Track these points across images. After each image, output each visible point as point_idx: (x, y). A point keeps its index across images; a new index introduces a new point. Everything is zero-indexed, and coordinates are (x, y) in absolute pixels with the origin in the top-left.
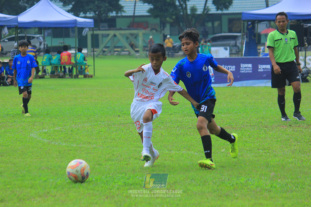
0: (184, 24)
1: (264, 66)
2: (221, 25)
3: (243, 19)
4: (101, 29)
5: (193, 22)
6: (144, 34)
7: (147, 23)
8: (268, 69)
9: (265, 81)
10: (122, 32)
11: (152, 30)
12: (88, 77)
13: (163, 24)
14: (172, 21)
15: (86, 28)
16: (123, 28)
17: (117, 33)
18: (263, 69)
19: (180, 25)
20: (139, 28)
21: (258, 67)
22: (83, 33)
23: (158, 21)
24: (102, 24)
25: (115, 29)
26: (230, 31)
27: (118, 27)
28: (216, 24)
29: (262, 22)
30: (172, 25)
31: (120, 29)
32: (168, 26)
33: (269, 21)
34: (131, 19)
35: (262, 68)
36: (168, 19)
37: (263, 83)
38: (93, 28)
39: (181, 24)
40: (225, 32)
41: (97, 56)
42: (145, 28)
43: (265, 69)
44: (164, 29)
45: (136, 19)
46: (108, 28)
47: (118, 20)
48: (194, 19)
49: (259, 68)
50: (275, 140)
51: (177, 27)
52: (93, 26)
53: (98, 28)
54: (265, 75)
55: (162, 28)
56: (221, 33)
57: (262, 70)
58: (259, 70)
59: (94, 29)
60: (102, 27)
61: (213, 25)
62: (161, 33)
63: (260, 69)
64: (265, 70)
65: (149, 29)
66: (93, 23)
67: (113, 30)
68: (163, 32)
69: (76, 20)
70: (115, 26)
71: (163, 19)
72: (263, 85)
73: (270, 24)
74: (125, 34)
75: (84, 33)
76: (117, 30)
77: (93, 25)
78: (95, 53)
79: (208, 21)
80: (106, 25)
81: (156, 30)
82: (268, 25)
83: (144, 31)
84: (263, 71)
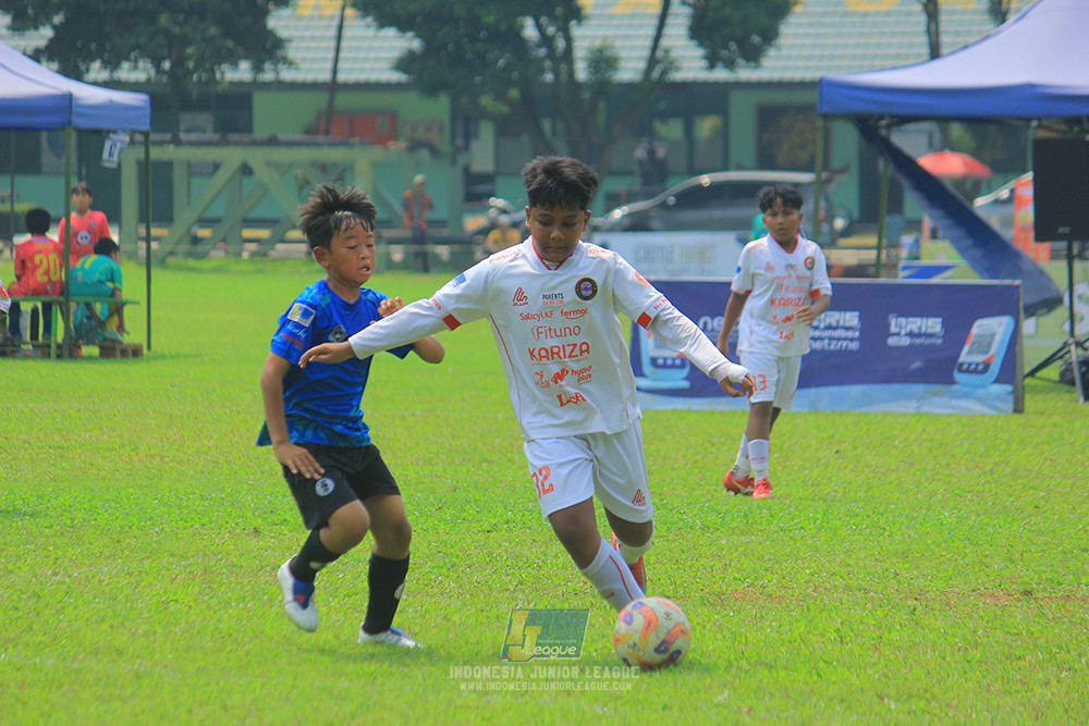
0: (560, 126)
1: (915, 324)
2: (724, 133)
3: (826, 109)
4: (183, 136)
5: (601, 118)
6: (376, 166)
7: (392, 116)
8: (932, 335)
9: (919, 388)
10: (280, 154)
11: (415, 145)
12: (118, 353)
13: (464, 124)
14: (503, 109)
15: (115, 132)
16: (282, 136)
17: (256, 157)
18: (911, 334)
19: (539, 131)
20: (356, 140)
21: (888, 326)
22: (105, 155)
23: (440, 107)
24: (187, 119)
25: (246, 138)
26: (766, 163)
27: (260, 131)
28: (706, 126)
29: (910, 127)
30: (504, 128)
31: (272, 142)
32: (487, 131)
33: (943, 120)
34: (322, 99)
35: (903, 332)
36: (486, 101)
37: (909, 397)
38: (146, 135)
39: (546, 125)
40: (740, 168)
41: (162, 263)
42: (382, 141)
43: (919, 335)
44: (467, 147)
45: (344, 101)
46: (216, 137)
47: (260, 101)
48: (602, 105)
49: (893, 329)
50: (959, 657)
51: (525, 139)
52: (146, 127)
53: (168, 136)
54: (917, 364)
55: (460, 141)
56: (725, 168)
57: (906, 341)
58: (892, 341)
59: (153, 137)
60: (188, 131)
61: (689, 131)
62: (454, 161)
63: (898, 334)
64: (918, 341)
65: (402, 144)
66: (148, 111)
67: (237, 143)
68: (462, 159)
69: (69, 97)
70: (249, 129)
71: (465, 100)
72: (912, 405)
73: (945, 133)
74: (291, 165)
75: (111, 154)
76: (254, 143)
77: (148, 120)
78: (154, 245)
79: (665, 116)
80: (205, 119)
81: (434, 151)
82: (937, 137)
83: (376, 153)
84: (911, 345)
